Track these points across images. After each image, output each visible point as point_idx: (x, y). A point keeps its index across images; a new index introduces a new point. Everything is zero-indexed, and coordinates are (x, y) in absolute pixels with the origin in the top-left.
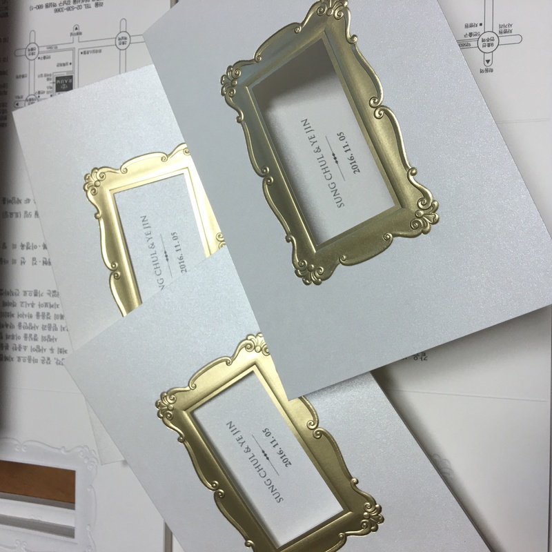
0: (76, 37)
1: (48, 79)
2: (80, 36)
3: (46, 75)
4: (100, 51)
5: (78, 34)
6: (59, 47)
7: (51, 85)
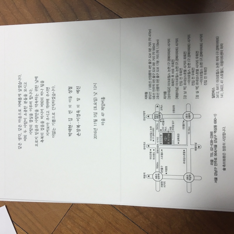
0: (194, 147)
1: (171, 128)
2: (194, 150)
3: (173, 126)
4: (184, 163)
5: (196, 148)
6: (189, 135)
7: (167, 130)
